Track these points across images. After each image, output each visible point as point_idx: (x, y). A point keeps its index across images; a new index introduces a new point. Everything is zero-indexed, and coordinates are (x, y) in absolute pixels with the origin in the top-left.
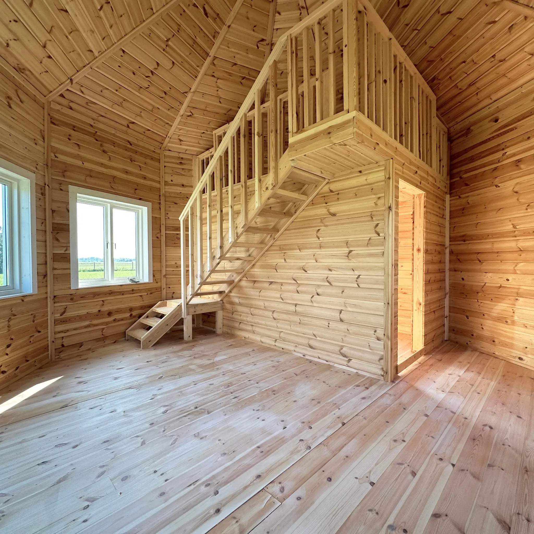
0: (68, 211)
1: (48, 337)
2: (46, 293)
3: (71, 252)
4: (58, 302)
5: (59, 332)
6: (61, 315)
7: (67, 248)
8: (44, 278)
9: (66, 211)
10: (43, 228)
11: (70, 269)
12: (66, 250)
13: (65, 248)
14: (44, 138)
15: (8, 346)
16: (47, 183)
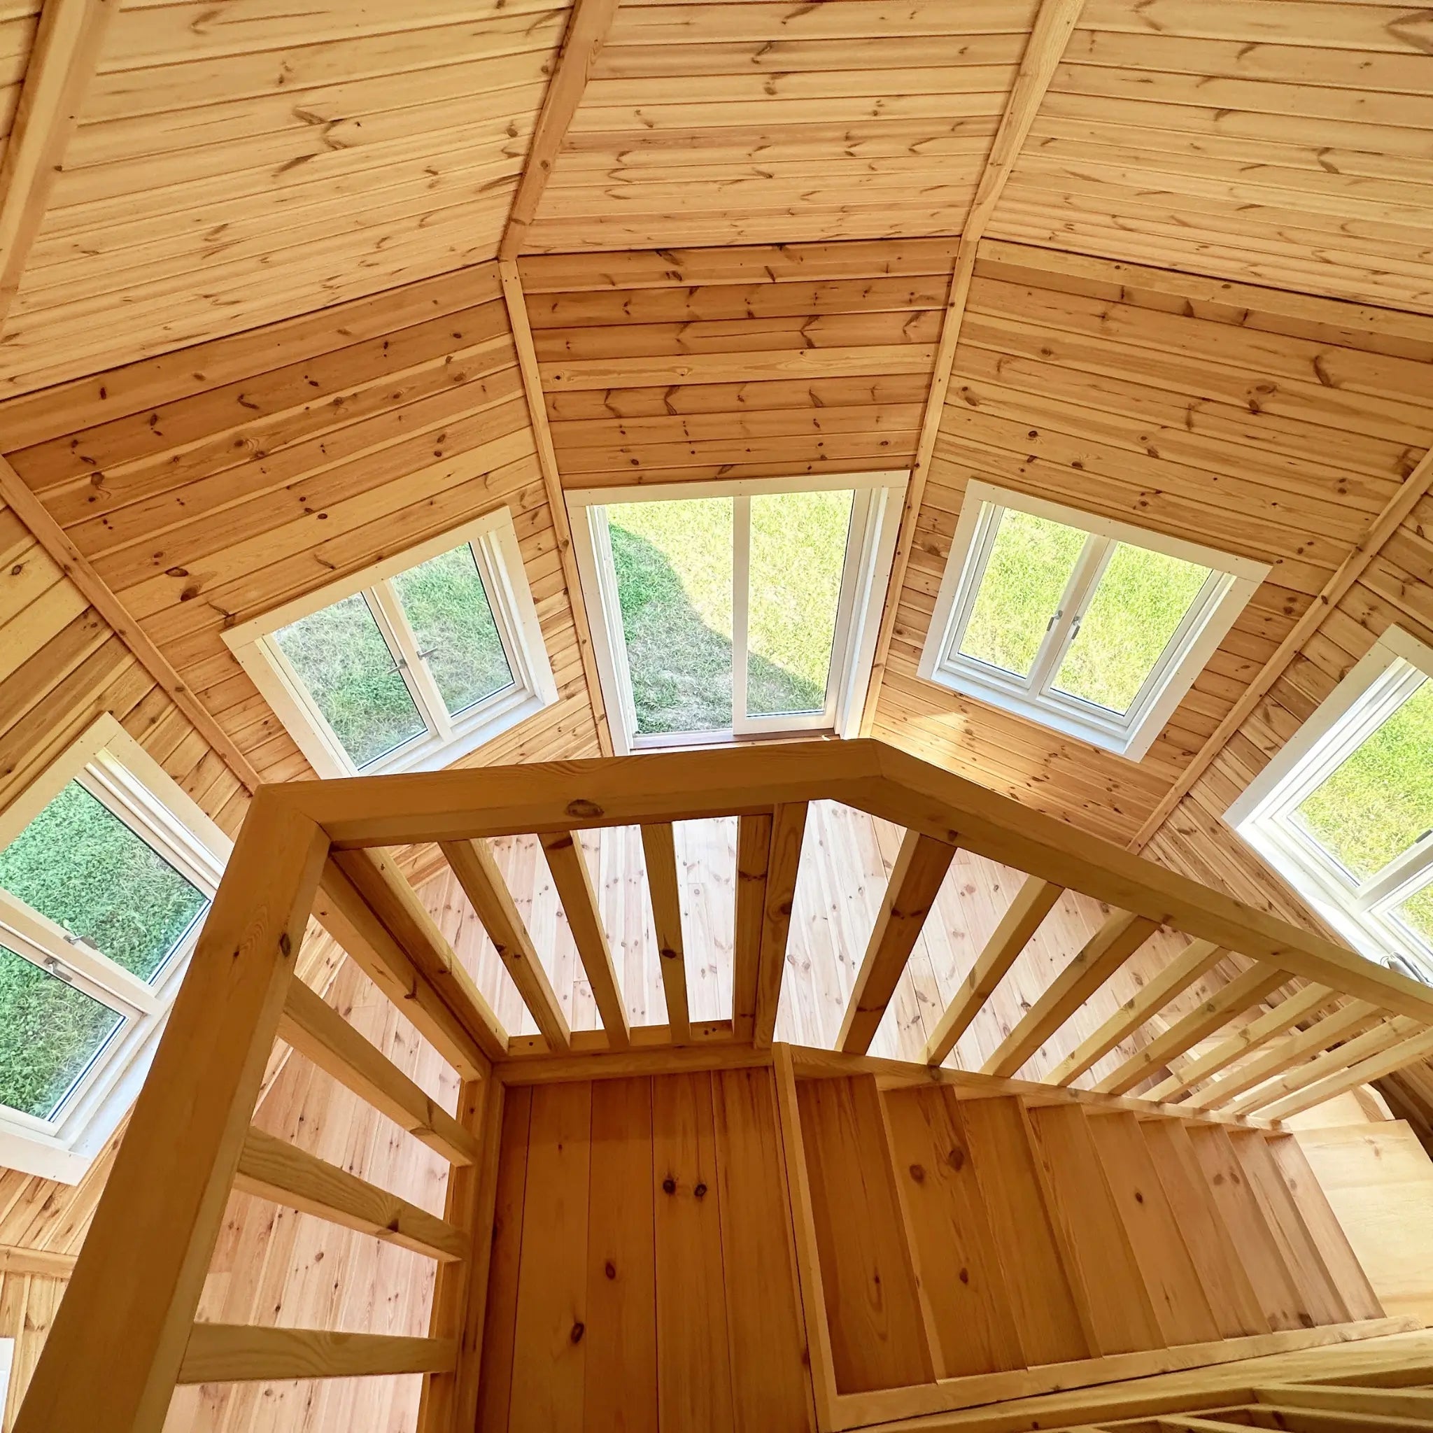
0: (1342, 677)
1: (1137, 831)
2: (1177, 779)
3: (1277, 758)
4: (1187, 807)
5: (1160, 847)
6: (1180, 831)
7: (1275, 747)
8: (1184, 754)
9: (1336, 675)
10: (1243, 675)
11: (1249, 784)
12: (1267, 749)
13: (1270, 745)
14: (1406, 476)
15: (1035, 779)
16: (1325, 593)
